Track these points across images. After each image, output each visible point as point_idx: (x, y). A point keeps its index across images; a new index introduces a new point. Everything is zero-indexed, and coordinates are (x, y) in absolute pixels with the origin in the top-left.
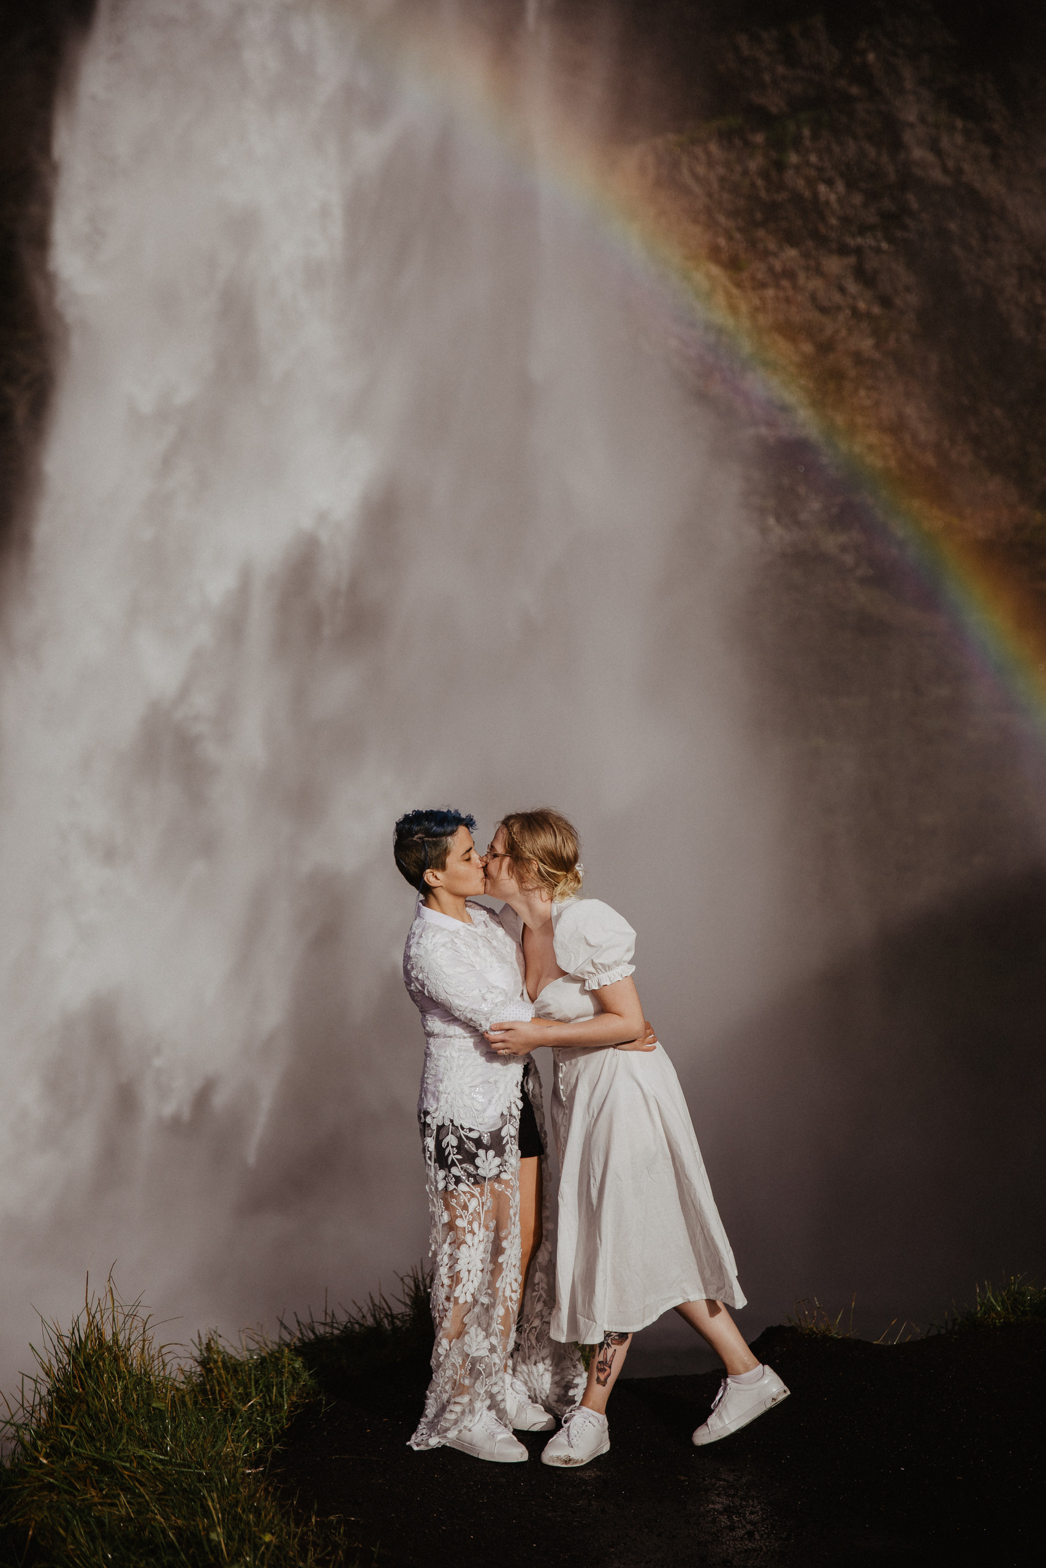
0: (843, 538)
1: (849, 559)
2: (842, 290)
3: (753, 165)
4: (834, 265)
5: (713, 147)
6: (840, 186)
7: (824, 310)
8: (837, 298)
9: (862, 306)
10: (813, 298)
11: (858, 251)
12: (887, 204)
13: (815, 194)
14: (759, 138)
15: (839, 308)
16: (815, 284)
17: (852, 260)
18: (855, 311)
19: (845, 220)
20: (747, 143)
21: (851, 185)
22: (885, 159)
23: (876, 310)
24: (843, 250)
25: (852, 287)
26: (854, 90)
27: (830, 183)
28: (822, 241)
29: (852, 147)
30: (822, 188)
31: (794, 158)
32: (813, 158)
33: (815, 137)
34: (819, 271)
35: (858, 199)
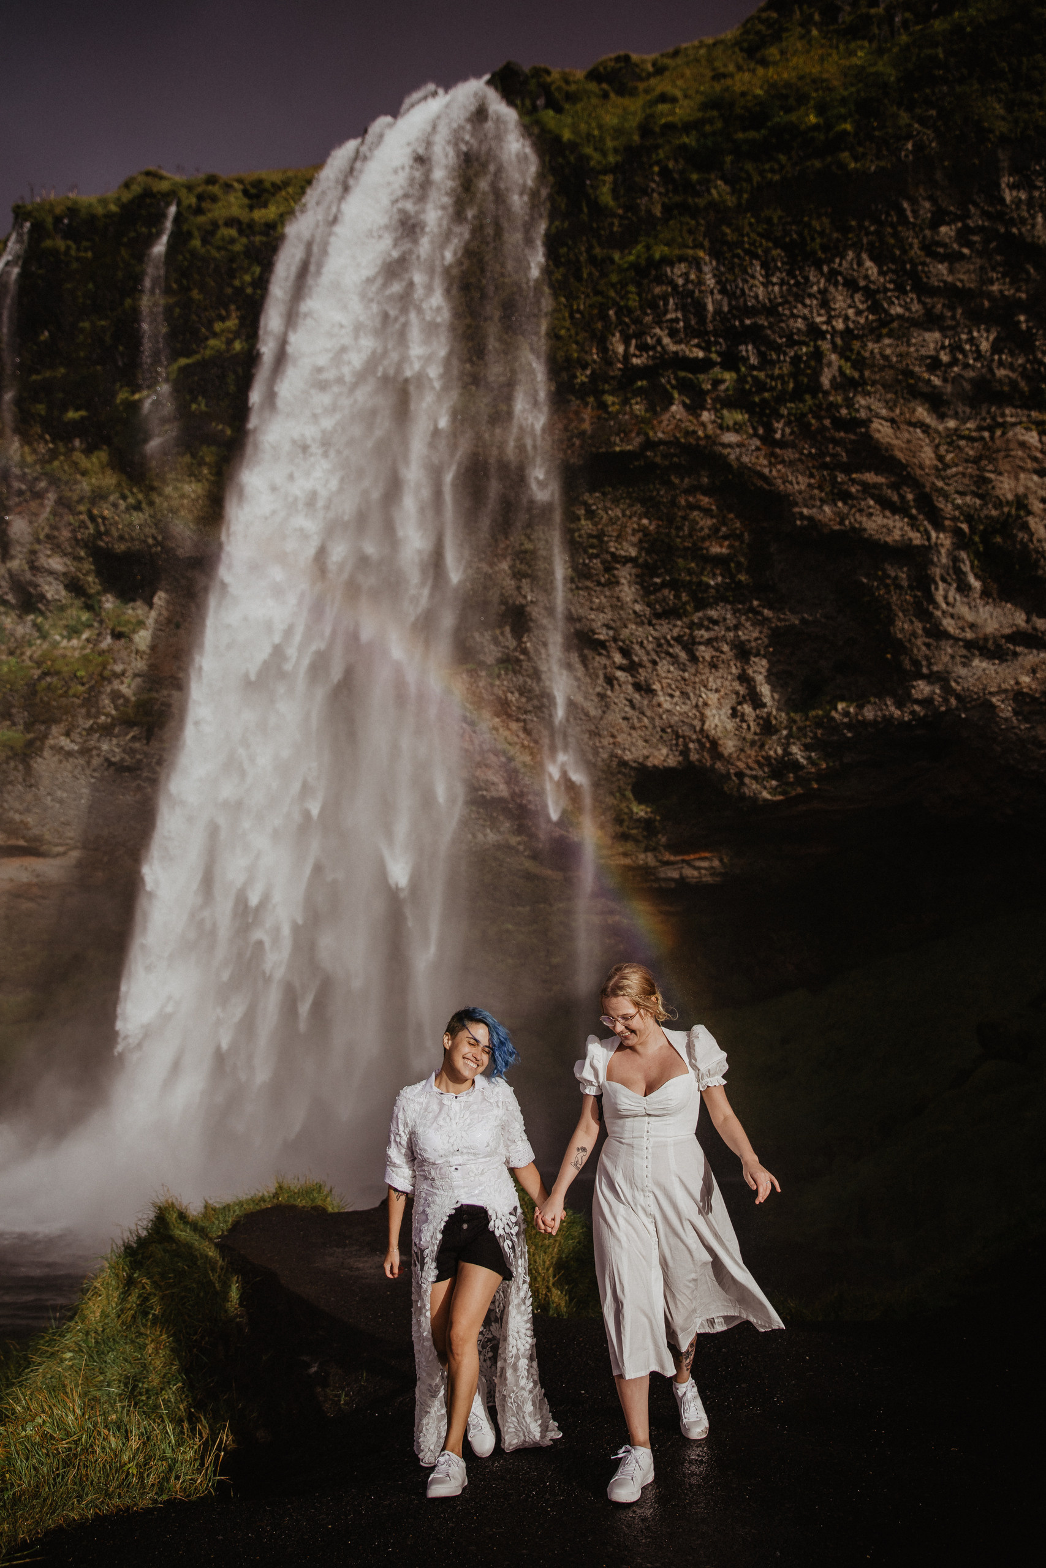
0: (519, 839)
1: (521, 848)
2: (518, 736)
3: (481, 684)
4: (514, 726)
5: (464, 676)
6: (517, 695)
7: (510, 744)
8: (516, 739)
9: (526, 743)
10: (506, 739)
11: (525, 721)
12: (536, 702)
13: (506, 698)
14: (483, 673)
15: (516, 744)
16: (507, 733)
17: (522, 724)
18: (523, 746)
19: (519, 708)
20: (478, 676)
21: (521, 694)
22: (534, 685)
23: (532, 745)
24: (518, 720)
25: (522, 735)
26: (522, 657)
27: (512, 693)
28: (509, 716)
29: (521, 679)
30: (509, 695)
31: (497, 682)
32: (505, 683)
33: (506, 674)
34: (508, 729)
35: (524, 700)
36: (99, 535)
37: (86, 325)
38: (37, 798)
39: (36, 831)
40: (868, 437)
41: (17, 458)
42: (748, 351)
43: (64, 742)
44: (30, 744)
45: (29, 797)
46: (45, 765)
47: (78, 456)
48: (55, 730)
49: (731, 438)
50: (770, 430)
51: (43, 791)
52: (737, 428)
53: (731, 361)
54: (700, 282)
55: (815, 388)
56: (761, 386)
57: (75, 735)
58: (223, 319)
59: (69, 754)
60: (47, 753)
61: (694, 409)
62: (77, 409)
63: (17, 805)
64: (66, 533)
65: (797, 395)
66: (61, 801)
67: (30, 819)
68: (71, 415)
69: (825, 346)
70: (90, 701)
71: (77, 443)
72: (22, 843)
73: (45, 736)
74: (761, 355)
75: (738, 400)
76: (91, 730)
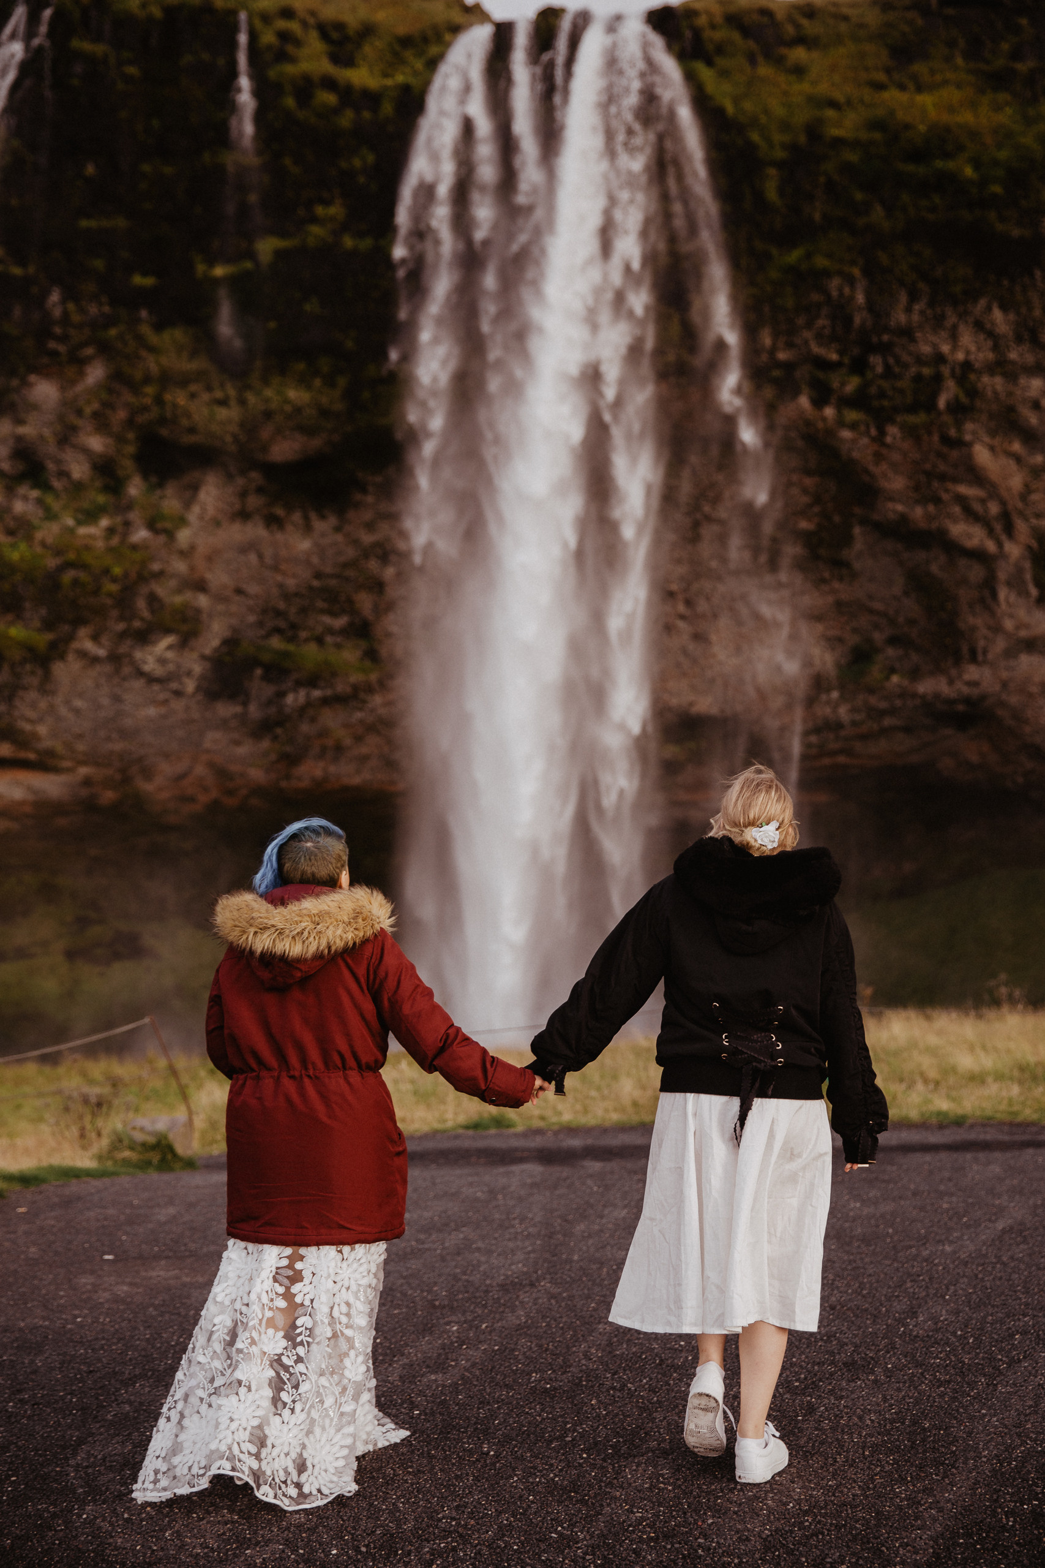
36: (162, 421)
37: (146, 168)
38: (52, 708)
39: (47, 744)
40: (970, 457)
41: (57, 313)
42: (877, 362)
43: (89, 646)
44: (53, 645)
45: (43, 704)
46: (65, 671)
47: (146, 330)
48: (83, 632)
49: (846, 434)
50: (882, 433)
51: (58, 700)
52: (853, 426)
53: (859, 366)
54: (852, 298)
55: (930, 406)
56: (882, 395)
57: (104, 640)
58: (327, 203)
59: (95, 660)
60: (71, 657)
61: (819, 402)
62: (145, 274)
63: (30, 714)
64: (122, 414)
65: (912, 409)
66: (77, 711)
67: (42, 730)
68: (138, 280)
69: (946, 370)
70: (124, 602)
71: (144, 314)
72: (32, 756)
73: (71, 637)
74: (887, 367)
75: (858, 401)
76: (123, 635)
